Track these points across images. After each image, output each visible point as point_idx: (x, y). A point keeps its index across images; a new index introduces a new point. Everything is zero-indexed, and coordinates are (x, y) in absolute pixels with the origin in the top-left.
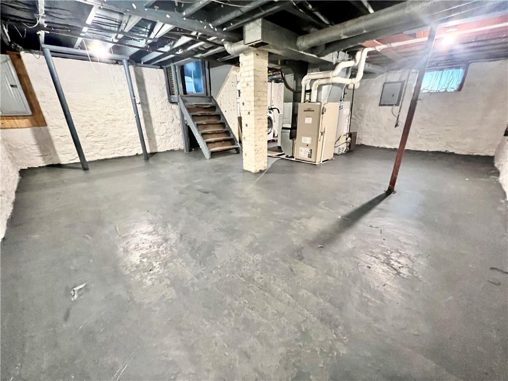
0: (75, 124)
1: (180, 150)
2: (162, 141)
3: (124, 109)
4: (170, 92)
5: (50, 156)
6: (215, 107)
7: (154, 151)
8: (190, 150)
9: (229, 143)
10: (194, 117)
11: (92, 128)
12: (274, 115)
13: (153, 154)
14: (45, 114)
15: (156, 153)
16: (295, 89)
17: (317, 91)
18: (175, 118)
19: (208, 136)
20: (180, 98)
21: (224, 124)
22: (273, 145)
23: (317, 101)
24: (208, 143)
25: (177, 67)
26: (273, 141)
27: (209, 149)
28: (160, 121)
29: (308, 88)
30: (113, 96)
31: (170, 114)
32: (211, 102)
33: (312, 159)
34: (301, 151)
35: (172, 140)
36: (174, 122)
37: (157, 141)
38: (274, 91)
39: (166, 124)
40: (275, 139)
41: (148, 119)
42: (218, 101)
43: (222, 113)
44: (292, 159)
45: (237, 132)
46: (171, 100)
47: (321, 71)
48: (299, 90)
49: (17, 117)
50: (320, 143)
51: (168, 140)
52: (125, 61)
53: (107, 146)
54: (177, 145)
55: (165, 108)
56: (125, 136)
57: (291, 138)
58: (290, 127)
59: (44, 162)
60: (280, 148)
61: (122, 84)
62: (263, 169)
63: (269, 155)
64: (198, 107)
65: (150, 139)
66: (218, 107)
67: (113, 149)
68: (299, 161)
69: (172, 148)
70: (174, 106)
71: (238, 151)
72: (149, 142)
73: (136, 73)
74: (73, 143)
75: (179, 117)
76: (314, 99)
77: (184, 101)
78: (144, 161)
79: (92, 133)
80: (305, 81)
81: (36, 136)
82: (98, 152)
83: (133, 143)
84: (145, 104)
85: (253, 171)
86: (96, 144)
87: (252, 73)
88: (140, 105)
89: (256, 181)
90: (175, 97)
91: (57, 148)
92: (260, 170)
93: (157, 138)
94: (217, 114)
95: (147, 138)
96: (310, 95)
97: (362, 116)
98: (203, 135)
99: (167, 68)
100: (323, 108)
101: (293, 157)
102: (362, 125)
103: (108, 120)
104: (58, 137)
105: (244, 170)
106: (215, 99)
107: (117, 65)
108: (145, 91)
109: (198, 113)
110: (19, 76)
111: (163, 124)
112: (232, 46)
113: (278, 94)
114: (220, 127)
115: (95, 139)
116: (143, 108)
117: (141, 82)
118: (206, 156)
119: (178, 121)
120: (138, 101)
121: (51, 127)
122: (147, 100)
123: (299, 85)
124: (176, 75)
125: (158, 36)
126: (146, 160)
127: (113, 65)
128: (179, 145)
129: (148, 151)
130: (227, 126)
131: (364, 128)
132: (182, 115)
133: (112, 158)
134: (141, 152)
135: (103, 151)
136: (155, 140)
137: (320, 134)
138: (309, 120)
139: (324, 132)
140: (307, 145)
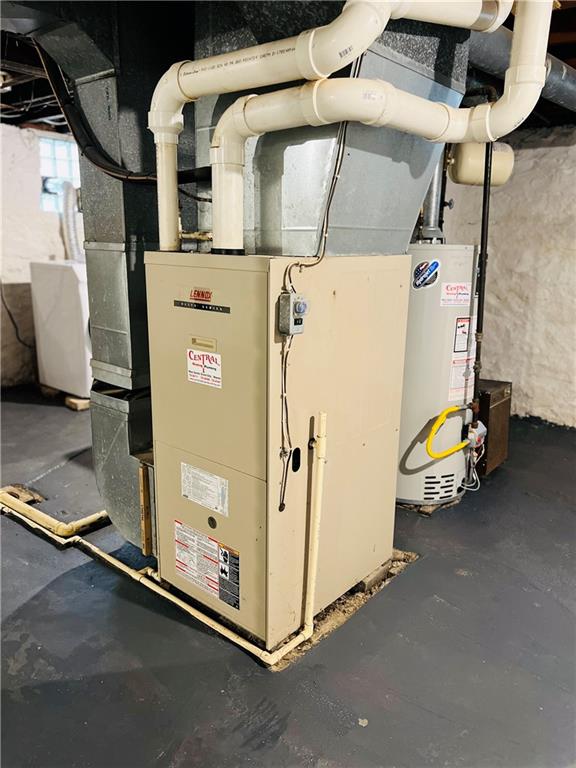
33: (244, 618)
34: (183, 545)
57: (135, 448)
58: (129, 384)
97: (525, 299)
100: (285, 295)
102: (527, 339)
131: (536, 351)
138: (207, 363)
139: (310, 448)
140: (212, 522)
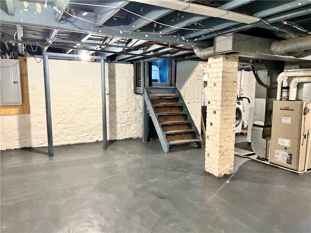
0: (52, 112)
1: (138, 138)
2: (122, 129)
3: (93, 99)
4: (137, 84)
5: (26, 140)
6: (178, 98)
7: (113, 139)
8: (148, 140)
9: (190, 135)
10: (156, 109)
11: (64, 116)
12: (243, 106)
13: (112, 142)
14: (31, 104)
15: (116, 140)
16: (269, 86)
17: (296, 88)
18: (137, 107)
19: (169, 128)
20: (145, 90)
21: (186, 116)
22: (242, 140)
23: (297, 99)
24: (167, 135)
25: (146, 63)
26: (242, 134)
27: (168, 142)
28: (123, 110)
29: (285, 85)
30: (87, 88)
31: (133, 103)
32: (174, 93)
33: (293, 166)
34: (278, 154)
35: (132, 128)
36: (136, 111)
37: (117, 129)
38: (245, 80)
39: (129, 113)
40: (244, 132)
41: (113, 108)
42: (182, 92)
43: (185, 105)
44: (266, 162)
45: (200, 125)
46: (136, 91)
47: (300, 68)
48: (274, 86)
49: (11, 106)
50: (303, 148)
51: (128, 129)
52: (102, 61)
53: (72, 133)
54: (136, 134)
55: (130, 98)
56: (90, 124)
57: (264, 137)
58: (263, 125)
59: (19, 145)
60: (249, 144)
61: (96, 78)
62: (228, 173)
63: (237, 153)
64: (161, 99)
65: (111, 127)
66: (182, 98)
67: (77, 135)
68: (275, 166)
69: (131, 136)
70: (138, 97)
71: (200, 146)
72: (110, 130)
73: (109, 68)
74: (46, 129)
75: (142, 107)
76: (293, 96)
77: (148, 93)
78: (102, 148)
79: (63, 120)
80: (282, 78)
81: (20, 122)
82: (64, 138)
83: (96, 130)
84: (112, 95)
85: (216, 174)
86: (64, 130)
87: (220, 74)
88: (108, 96)
89: (219, 189)
90: (141, 89)
91: (32, 133)
92: (225, 175)
93: (119, 126)
94: (180, 105)
95: (109, 126)
96: (288, 92)
98: (163, 127)
99: (136, 63)
100: (306, 108)
101: (268, 160)
103: (78, 109)
104: (36, 123)
105: (205, 172)
106: (179, 91)
107: (96, 62)
108: (114, 83)
109: (161, 104)
110: (22, 74)
111: (126, 113)
112: (202, 52)
113: (249, 83)
114: (181, 119)
115: (64, 126)
116: (110, 98)
117: (112, 76)
118: (164, 148)
119: (140, 110)
120: (107, 92)
121: (33, 115)
122: (115, 91)
123: (274, 81)
124: (144, 70)
125: (134, 45)
126: (104, 148)
127: (92, 63)
128: (138, 133)
129: (108, 139)
130: (189, 118)
132: (145, 106)
133: (75, 144)
134: (101, 139)
135: (69, 137)
136: (116, 129)
137: (302, 137)
138: (287, 119)
139: (308, 135)
140: (286, 148)
